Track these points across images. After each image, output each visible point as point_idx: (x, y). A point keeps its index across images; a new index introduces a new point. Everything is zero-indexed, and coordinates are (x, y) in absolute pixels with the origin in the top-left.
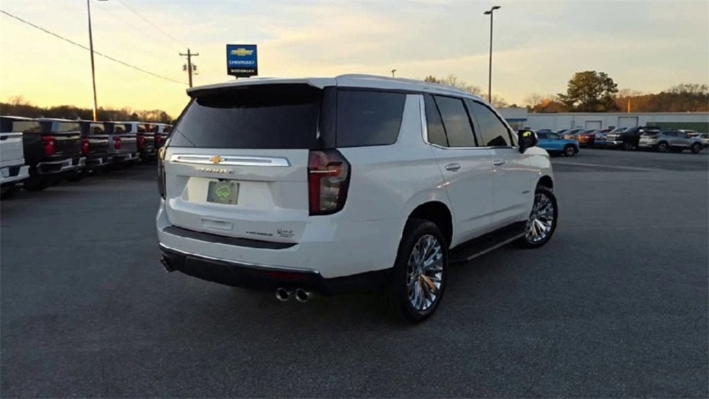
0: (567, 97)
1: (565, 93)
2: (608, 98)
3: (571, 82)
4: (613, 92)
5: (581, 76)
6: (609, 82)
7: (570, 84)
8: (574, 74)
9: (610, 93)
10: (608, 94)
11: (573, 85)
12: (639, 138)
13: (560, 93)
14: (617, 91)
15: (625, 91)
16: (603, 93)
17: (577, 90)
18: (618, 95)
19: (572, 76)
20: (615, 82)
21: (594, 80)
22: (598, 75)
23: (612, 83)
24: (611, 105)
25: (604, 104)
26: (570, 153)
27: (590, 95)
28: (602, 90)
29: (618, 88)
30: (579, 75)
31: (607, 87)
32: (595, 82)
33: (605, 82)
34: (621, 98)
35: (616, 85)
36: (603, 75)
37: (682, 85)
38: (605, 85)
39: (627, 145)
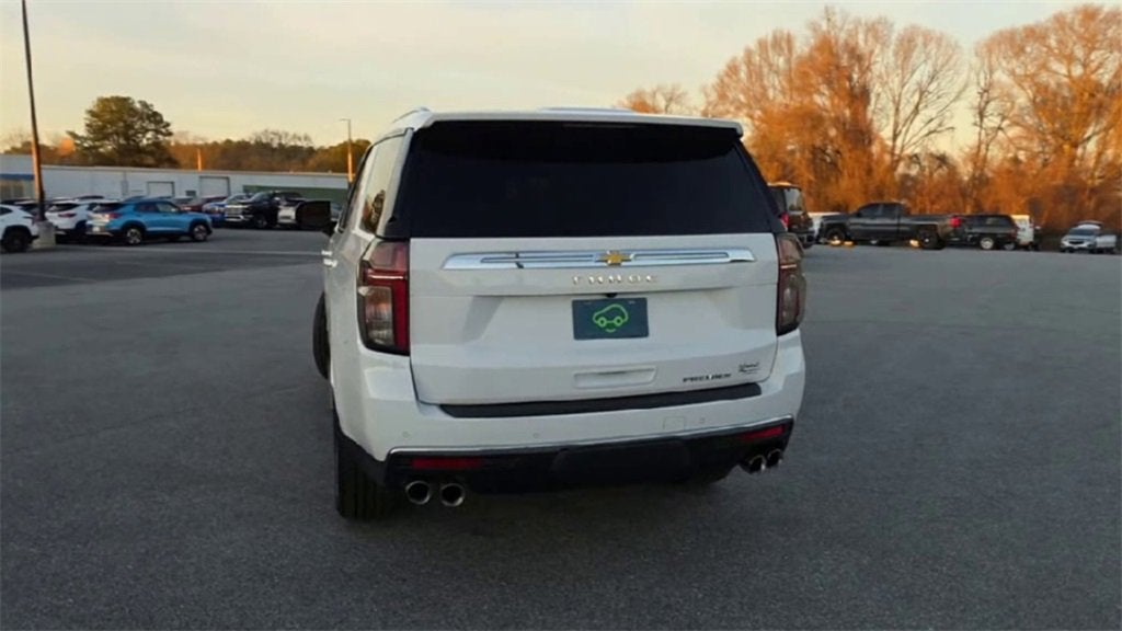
0: (85, 139)
1: (82, 131)
2: (157, 144)
3: (91, 113)
4: (164, 135)
5: (106, 103)
6: (155, 117)
7: (88, 116)
8: (95, 99)
9: (160, 137)
10: (157, 138)
11: (95, 119)
12: (277, 210)
13: (71, 129)
14: (170, 134)
15: (183, 134)
16: (149, 135)
17: (104, 127)
18: (172, 141)
19: (90, 103)
20: (166, 119)
21: (131, 113)
22: (138, 106)
23: (161, 121)
24: (163, 157)
25: (151, 153)
26: (201, 236)
27: (127, 138)
28: (147, 131)
29: (171, 128)
30: (104, 102)
31: (152, 126)
32: (134, 117)
33: (149, 117)
34: (178, 146)
35: (168, 125)
36: (144, 105)
37: (266, 131)
38: (151, 122)
39: (260, 222)
